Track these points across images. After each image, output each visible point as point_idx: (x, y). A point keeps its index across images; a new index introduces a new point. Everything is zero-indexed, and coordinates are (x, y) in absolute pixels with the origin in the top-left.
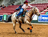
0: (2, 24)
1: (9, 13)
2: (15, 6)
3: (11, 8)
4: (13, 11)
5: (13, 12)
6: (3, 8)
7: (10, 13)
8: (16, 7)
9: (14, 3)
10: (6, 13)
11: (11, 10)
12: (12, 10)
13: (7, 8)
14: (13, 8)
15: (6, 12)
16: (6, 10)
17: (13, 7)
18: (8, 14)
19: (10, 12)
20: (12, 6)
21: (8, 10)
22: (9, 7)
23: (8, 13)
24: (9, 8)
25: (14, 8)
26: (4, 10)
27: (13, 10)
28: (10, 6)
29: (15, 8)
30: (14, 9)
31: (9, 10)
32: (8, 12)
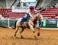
2: (56, 9)
3: (52, 11)
4: (55, 14)
5: (54, 15)
10: (46, 17)
11: (51, 13)
13: (47, 11)
15: (46, 16)
16: (45, 14)
19: (51, 15)
21: (48, 14)
22: (50, 10)
23: (48, 17)
24: (50, 11)
25: (55, 11)
26: (43, 13)
27: (55, 13)
29: (57, 11)
30: (55, 12)
32: (48, 16)
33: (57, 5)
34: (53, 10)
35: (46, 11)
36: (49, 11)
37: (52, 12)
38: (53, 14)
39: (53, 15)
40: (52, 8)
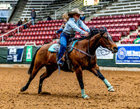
0: (22, 69)
1: (40, 40)
2: (55, 23)
3: (45, 29)
4: (51, 35)
5: (50, 37)
6: (25, 27)
7: (41, 42)
8: (57, 24)
9: (54, 14)
10: (33, 40)
11: (44, 33)
12: (48, 33)
13: (34, 28)
14: (49, 29)
15: (33, 38)
16: (31, 34)
17: (50, 25)
18: (37, 44)
19: (43, 37)
20: (48, 23)
21: (37, 33)
22: (40, 25)
23: (36, 40)
24: (40, 27)
25: (52, 28)
26: (27, 32)
27: (51, 33)
28: (42, 24)
29: (56, 28)
30: (53, 31)
31: (41, 33)
32: (36, 38)
33: (56, 15)
34: (46, 25)
35: (31, 28)
36: (38, 27)
37: (46, 31)
38: (48, 35)
39: (46, 37)
40: (46, 22)
